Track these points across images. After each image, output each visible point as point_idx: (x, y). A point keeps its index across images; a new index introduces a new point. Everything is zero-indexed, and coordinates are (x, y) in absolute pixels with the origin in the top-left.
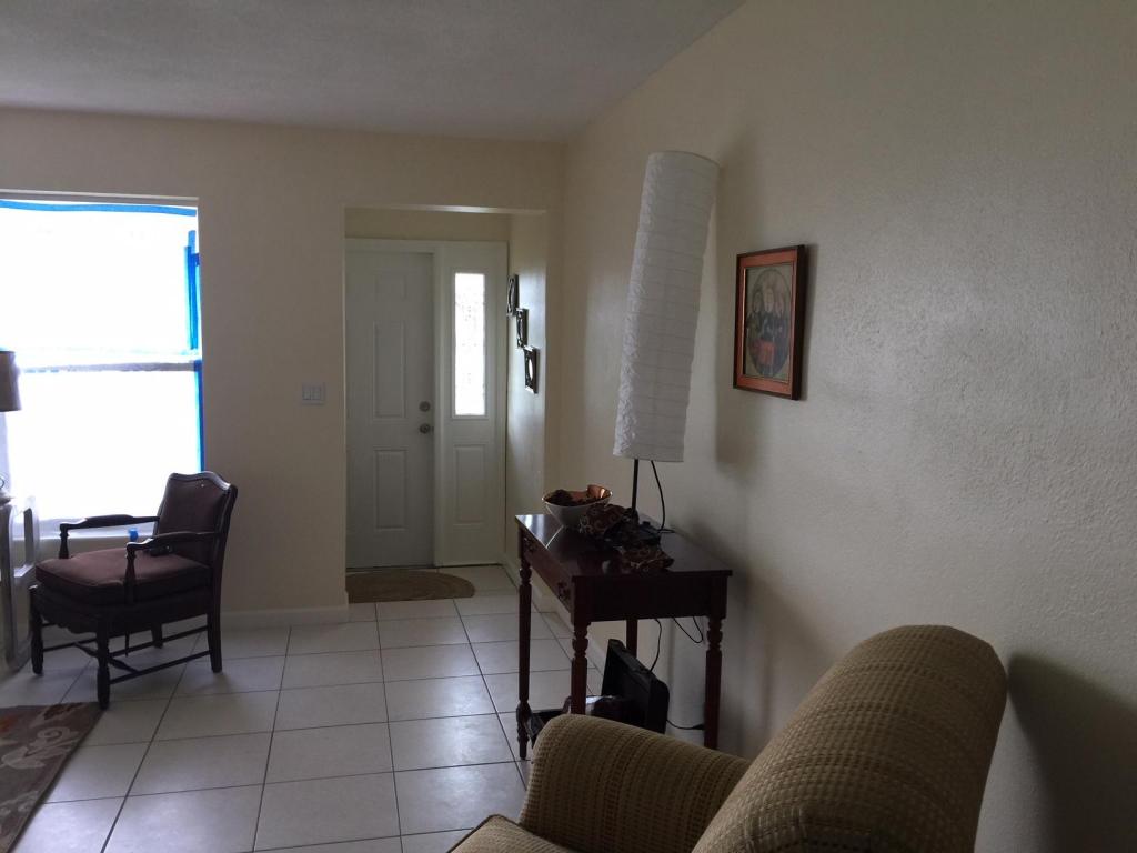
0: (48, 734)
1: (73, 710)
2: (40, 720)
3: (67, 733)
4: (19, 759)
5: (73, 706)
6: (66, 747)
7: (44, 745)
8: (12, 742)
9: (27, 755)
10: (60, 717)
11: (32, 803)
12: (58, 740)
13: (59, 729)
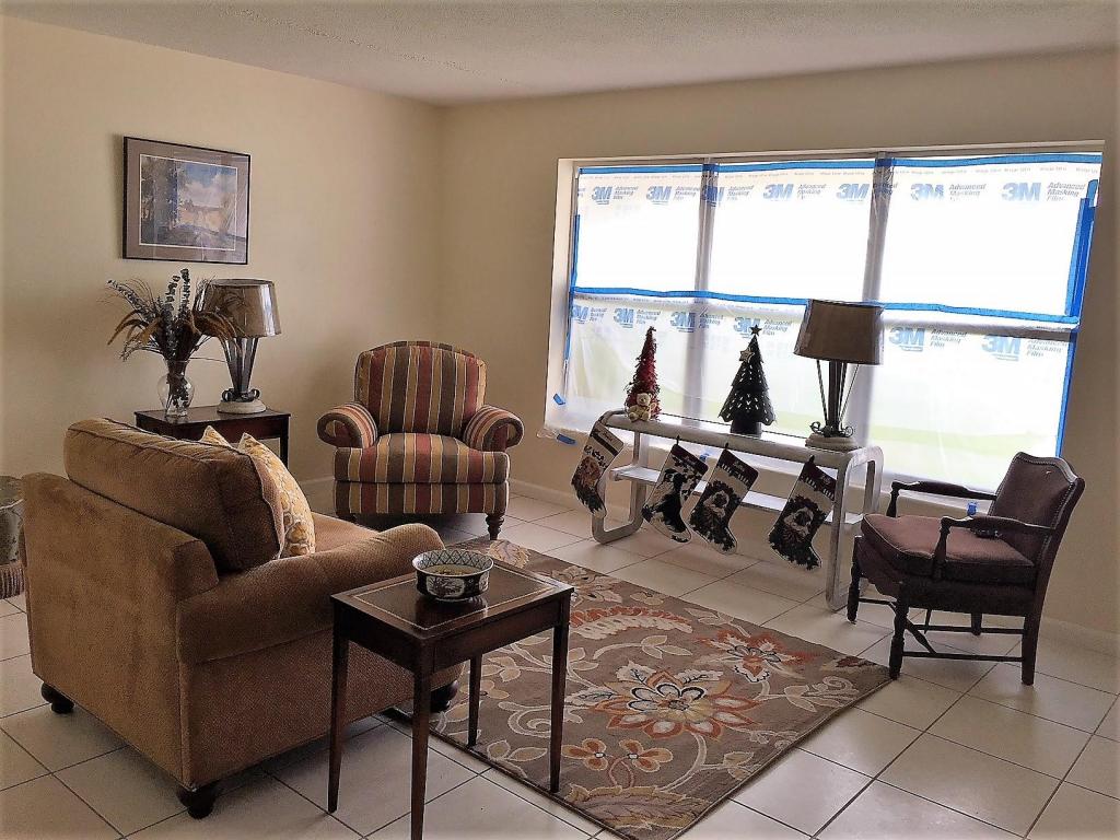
0: (832, 682)
1: (864, 668)
2: (832, 666)
3: (849, 688)
4: (798, 696)
5: (866, 663)
6: (841, 702)
7: (824, 692)
8: (800, 677)
9: (805, 695)
10: (849, 670)
11: (788, 743)
12: (837, 692)
13: (843, 681)
